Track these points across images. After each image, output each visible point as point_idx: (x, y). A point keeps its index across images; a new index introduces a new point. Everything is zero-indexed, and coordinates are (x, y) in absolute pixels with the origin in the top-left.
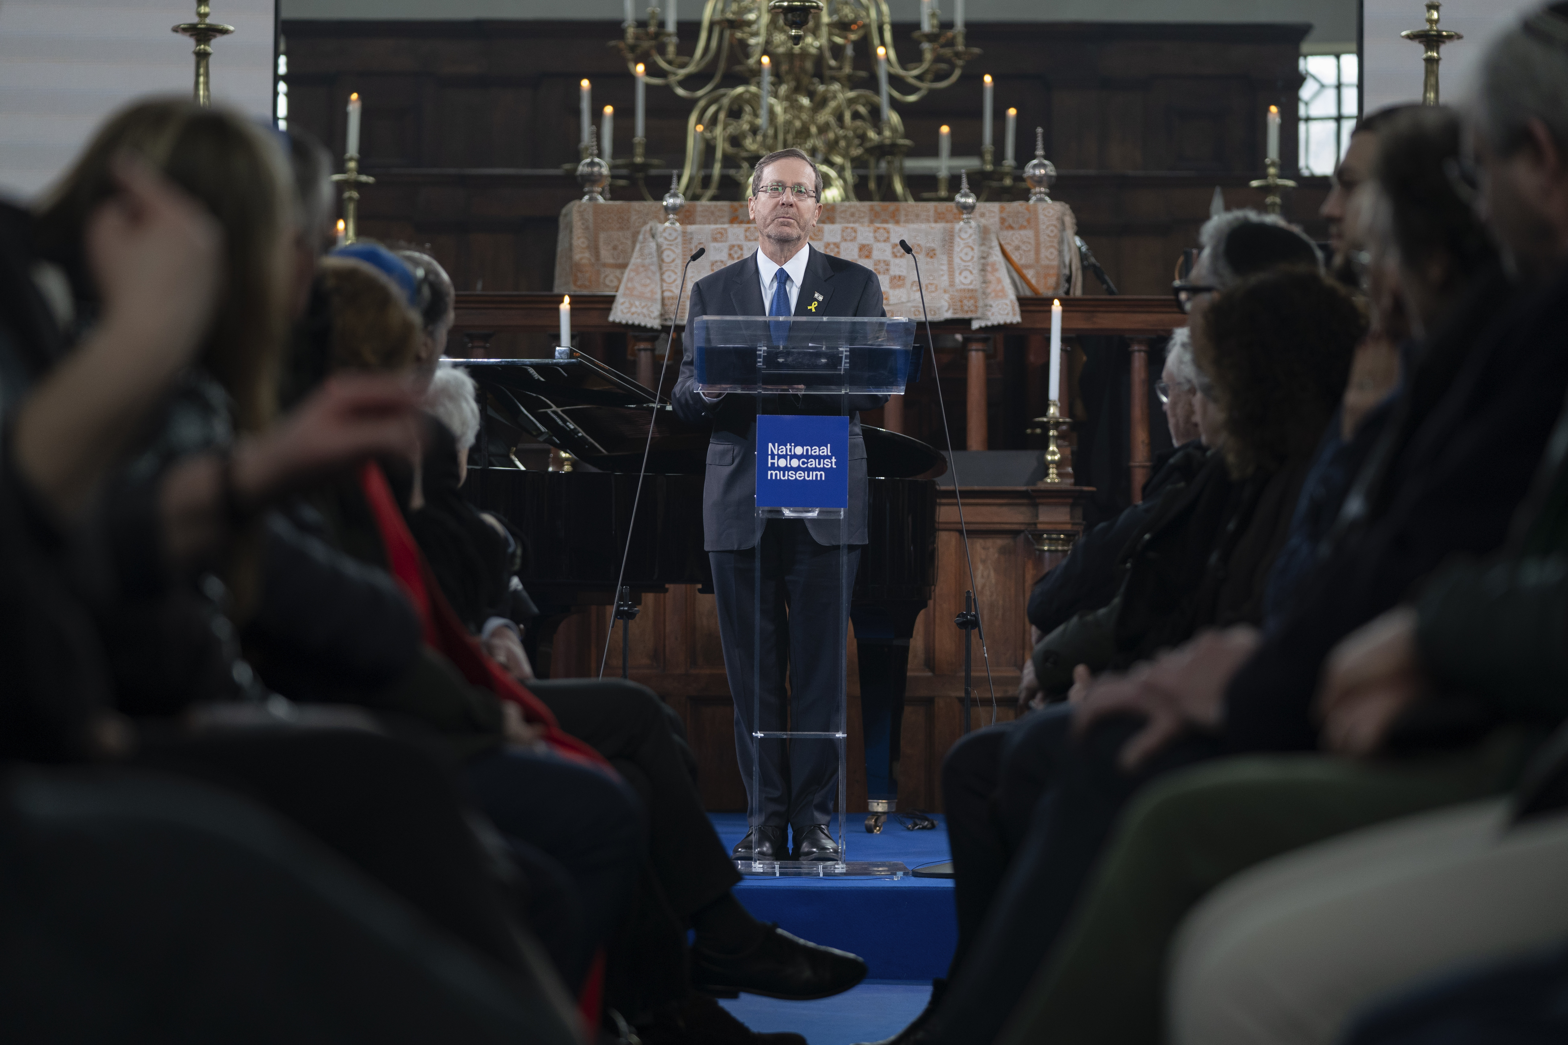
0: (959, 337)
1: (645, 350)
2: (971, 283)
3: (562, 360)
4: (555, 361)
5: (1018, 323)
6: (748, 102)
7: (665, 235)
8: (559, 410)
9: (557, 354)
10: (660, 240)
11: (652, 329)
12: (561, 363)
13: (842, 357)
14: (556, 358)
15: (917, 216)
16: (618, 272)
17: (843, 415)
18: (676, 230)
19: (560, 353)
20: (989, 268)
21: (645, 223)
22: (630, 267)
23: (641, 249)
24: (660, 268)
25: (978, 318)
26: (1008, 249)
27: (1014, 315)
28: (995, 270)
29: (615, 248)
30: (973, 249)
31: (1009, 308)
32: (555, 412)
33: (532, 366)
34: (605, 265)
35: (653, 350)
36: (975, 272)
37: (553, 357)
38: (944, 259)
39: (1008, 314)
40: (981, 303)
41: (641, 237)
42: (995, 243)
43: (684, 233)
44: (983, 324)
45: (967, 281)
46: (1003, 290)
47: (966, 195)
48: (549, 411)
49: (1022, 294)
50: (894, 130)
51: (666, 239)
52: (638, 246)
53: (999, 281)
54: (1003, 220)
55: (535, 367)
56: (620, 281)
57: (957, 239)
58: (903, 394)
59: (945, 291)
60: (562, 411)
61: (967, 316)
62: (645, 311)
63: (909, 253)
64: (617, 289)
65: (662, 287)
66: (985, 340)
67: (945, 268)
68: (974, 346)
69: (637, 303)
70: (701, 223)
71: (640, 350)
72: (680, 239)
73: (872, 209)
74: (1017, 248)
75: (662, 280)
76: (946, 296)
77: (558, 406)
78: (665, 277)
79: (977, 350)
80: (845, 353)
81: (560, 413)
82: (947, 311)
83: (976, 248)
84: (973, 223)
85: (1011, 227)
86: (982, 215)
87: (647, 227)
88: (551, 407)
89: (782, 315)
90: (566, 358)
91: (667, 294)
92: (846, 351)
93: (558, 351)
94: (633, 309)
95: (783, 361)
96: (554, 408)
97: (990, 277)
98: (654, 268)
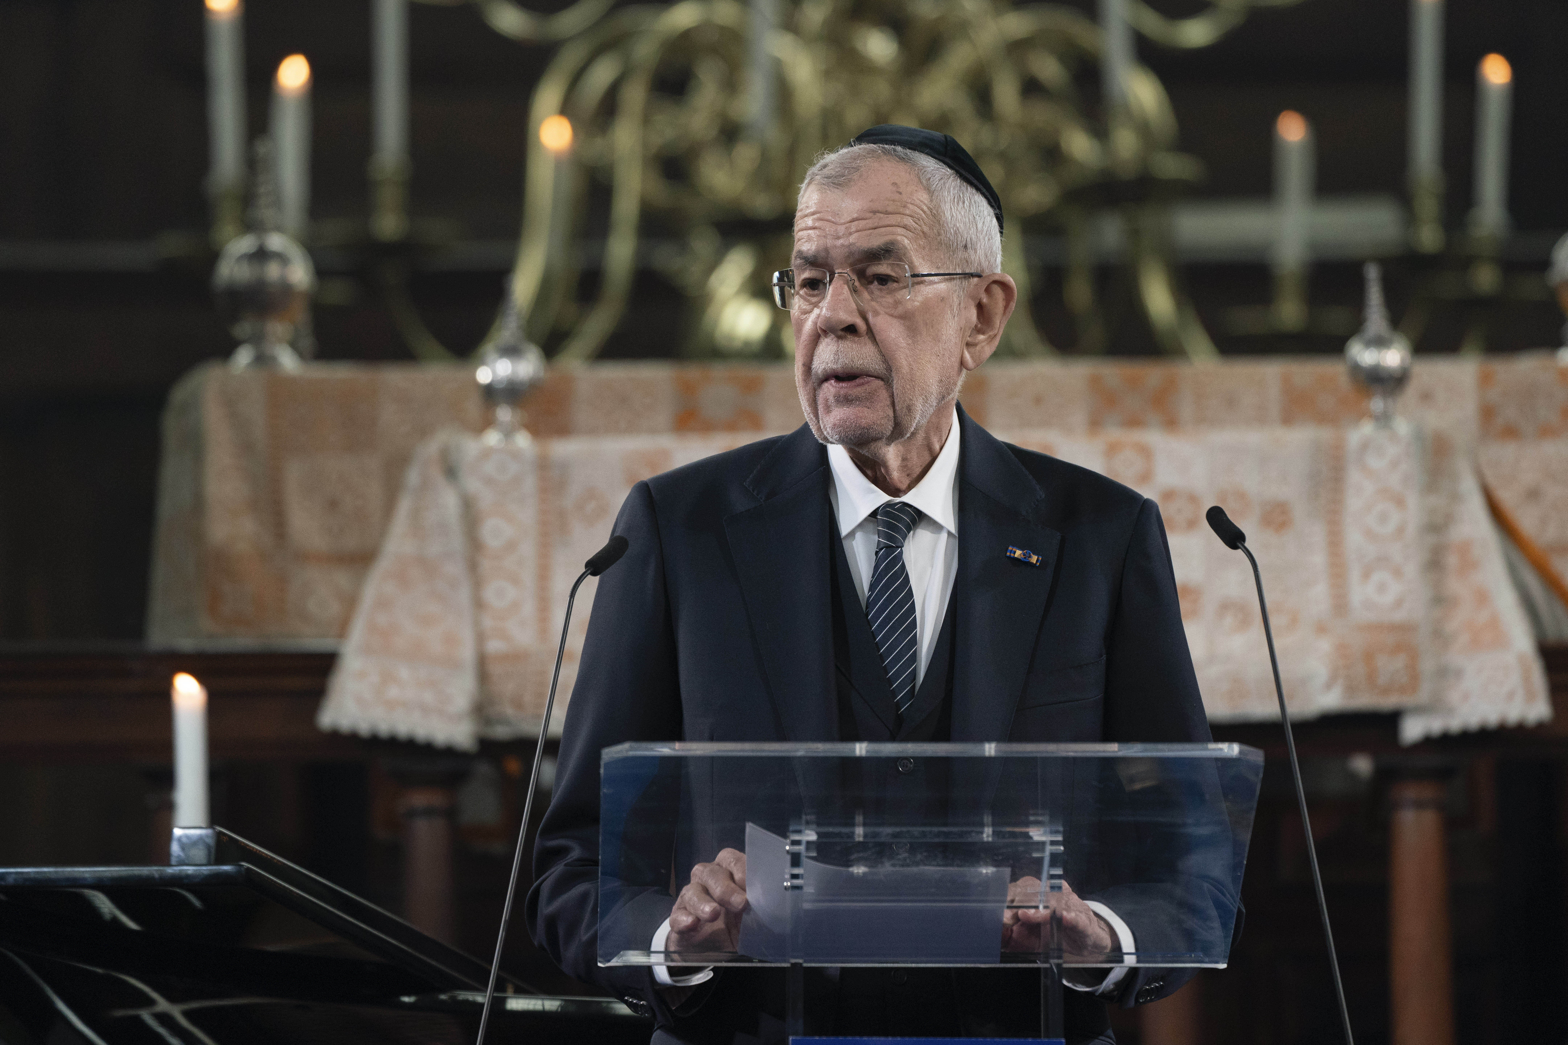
0: (1362, 765)
1: (429, 812)
2: (1399, 603)
3: (190, 870)
4: (170, 870)
5: (1541, 726)
6: (714, 50)
7: (489, 468)
8: (176, 1011)
9: (175, 848)
10: (473, 484)
11: (449, 752)
12: (188, 876)
13: (1040, 861)
14: (174, 861)
15: (1231, 402)
16: (342, 578)
17: (1047, 1036)
18: (516, 455)
19: (183, 847)
20: (1452, 560)
21: (424, 431)
22: (384, 565)
23: (416, 514)
24: (473, 567)
25: (1420, 710)
26: (1507, 497)
27: (1530, 697)
28: (1468, 565)
29: (333, 505)
30: (1400, 502)
31: (1514, 680)
32: (165, 1019)
33: (100, 885)
34: (303, 557)
35: (451, 814)
36: (1412, 570)
37: (164, 858)
38: (1317, 533)
39: (1510, 696)
40: (1427, 665)
41: (413, 477)
42: (1469, 487)
43: (543, 465)
44: (1435, 725)
45: (1388, 598)
46: (1494, 624)
47: (1380, 343)
48: (146, 1016)
49: (1551, 634)
50: (1144, 129)
51: (489, 481)
52: (404, 506)
53: (1482, 597)
54: (1487, 413)
55: (110, 888)
56: (350, 603)
57: (1354, 476)
58: (1223, 966)
59: (1321, 629)
60: (187, 1014)
61: (1386, 702)
62: (428, 697)
63: (1234, 547)
64: (343, 628)
65: (477, 624)
66: (1442, 775)
67: (1318, 559)
68: (1410, 792)
69: (404, 673)
70: (593, 431)
71: (412, 813)
72: (530, 484)
73: (1095, 383)
74: (1533, 495)
75: (479, 604)
76: (1325, 645)
77: (172, 998)
78: (490, 594)
79: (1419, 805)
80: (1049, 849)
81: (184, 1022)
82: (1329, 686)
83: (1413, 501)
84: (1402, 427)
85: (1510, 433)
86: (1426, 397)
87: (431, 448)
88: (151, 1002)
89: (859, 739)
90: (204, 861)
91: (494, 646)
92: (1053, 843)
93: (179, 840)
94: (393, 692)
95: (864, 874)
96: (163, 1005)
97: (1455, 586)
98: (455, 569)
